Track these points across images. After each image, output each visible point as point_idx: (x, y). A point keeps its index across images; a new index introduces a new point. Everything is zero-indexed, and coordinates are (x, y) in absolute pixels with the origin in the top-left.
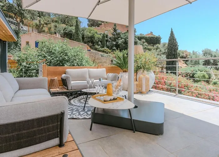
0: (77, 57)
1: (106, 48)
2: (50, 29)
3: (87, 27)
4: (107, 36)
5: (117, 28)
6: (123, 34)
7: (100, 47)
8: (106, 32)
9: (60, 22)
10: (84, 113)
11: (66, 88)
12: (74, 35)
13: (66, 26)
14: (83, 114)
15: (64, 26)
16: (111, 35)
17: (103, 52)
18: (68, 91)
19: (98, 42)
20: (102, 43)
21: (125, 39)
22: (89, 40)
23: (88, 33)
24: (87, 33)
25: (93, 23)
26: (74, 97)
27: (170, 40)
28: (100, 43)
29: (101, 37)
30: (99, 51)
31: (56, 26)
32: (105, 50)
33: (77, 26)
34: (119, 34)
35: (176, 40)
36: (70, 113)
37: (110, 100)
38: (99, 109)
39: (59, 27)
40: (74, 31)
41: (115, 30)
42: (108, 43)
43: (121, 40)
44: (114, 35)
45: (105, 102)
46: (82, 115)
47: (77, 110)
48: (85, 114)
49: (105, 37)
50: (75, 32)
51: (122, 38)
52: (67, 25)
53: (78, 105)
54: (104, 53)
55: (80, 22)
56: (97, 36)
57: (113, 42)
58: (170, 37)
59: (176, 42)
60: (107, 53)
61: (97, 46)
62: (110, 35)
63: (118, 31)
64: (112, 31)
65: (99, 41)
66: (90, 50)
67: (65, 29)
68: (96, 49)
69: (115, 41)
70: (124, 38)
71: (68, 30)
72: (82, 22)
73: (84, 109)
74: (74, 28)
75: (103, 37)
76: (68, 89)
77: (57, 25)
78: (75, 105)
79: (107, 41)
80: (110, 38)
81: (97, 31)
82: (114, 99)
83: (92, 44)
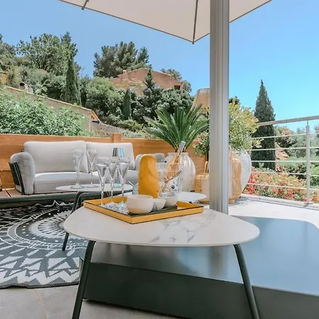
0: (65, 129)
1: (131, 121)
2: (11, 78)
3: (91, 77)
4: (133, 96)
5: (153, 81)
6: (165, 92)
7: (119, 117)
8: (132, 90)
9: (34, 66)
10: (63, 262)
11: (19, 188)
12: (64, 92)
13: (48, 74)
14: (58, 264)
15: (43, 73)
16: (143, 94)
17: (126, 127)
18: (24, 196)
19: (115, 108)
20: (124, 109)
21: (170, 103)
22: (96, 102)
23: (94, 89)
24: (91, 90)
25: (105, 70)
26: (46, 216)
27: (258, 105)
28: (119, 110)
29: (121, 97)
30: (116, 126)
31: (26, 74)
32: (129, 124)
33: (71, 74)
34: (158, 92)
35: (269, 104)
36: (11, 266)
37: (154, 211)
38: (113, 249)
39: (33, 75)
40: (64, 85)
41: (150, 84)
42: (135, 111)
43: (162, 104)
44: (148, 94)
45: (135, 219)
46: (52, 269)
47: (42, 253)
48: (66, 265)
49: (129, 97)
50: (67, 86)
51: (163, 101)
52: (48, 72)
53: (49, 236)
54: (127, 130)
55: (79, 68)
56: (112, 95)
57: (146, 109)
58: (259, 98)
59: (271, 108)
60: (135, 131)
61: (112, 116)
62: (140, 96)
63: (157, 87)
64: (144, 86)
65: (117, 105)
66: (98, 122)
67: (45, 79)
68: (111, 122)
69: (151, 106)
70: (169, 100)
71: (52, 81)
72: (82, 67)
73: (64, 249)
74: (64, 77)
75: (126, 97)
76: (23, 193)
77: (29, 72)
78: (38, 238)
79: (134, 106)
80: (140, 101)
81: (114, 86)
82: (167, 208)
83: (102, 112)
